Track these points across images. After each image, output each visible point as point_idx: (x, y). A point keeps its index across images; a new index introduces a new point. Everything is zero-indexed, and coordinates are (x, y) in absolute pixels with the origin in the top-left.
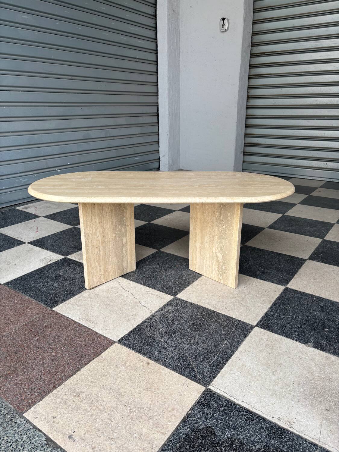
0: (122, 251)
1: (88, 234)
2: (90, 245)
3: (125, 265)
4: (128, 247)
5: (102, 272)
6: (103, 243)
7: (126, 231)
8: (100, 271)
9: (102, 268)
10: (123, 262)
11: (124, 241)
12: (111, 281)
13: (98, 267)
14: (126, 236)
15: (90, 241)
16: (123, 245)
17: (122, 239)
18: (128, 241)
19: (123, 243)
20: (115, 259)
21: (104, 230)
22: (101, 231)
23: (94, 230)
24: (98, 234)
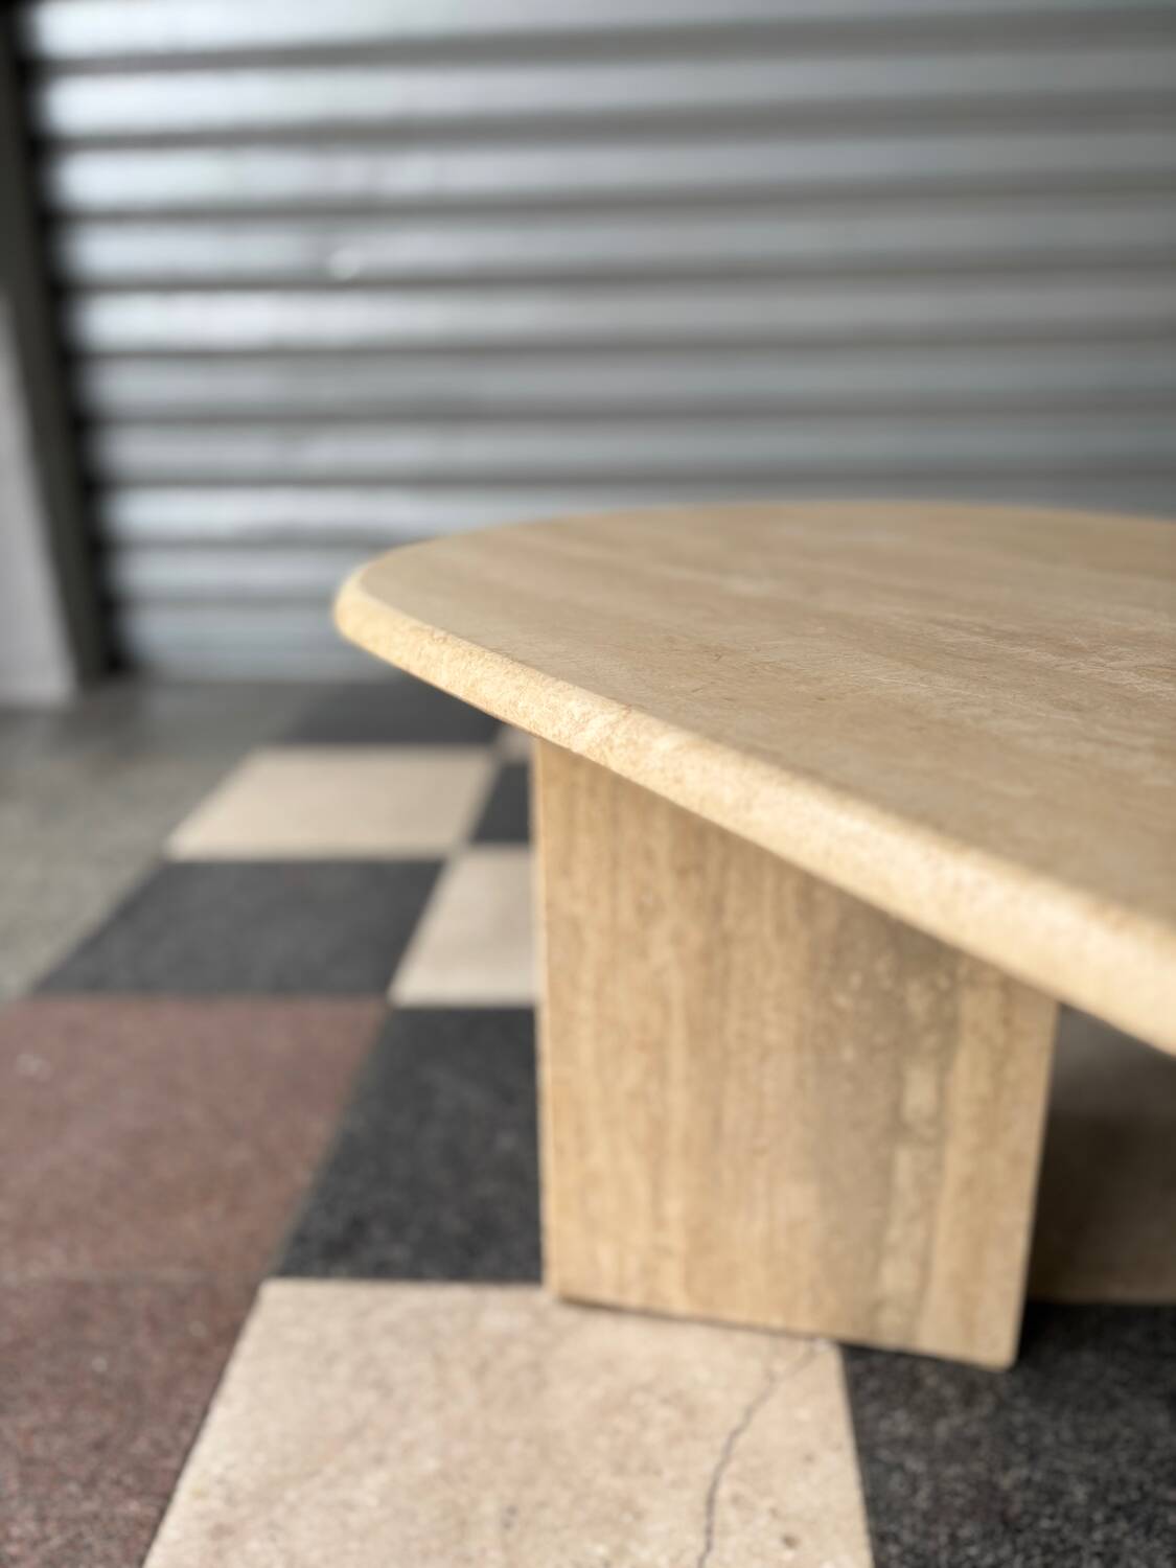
0: (886, 1170)
1: (575, 926)
2: (585, 1006)
3: (895, 1277)
4: (957, 1161)
5: (676, 1239)
6: (702, 1033)
7: (948, 1027)
8: (659, 1223)
9: (674, 1207)
10: (876, 1246)
11: (919, 1095)
12: (741, 1338)
13: (641, 1189)
14: (944, 1069)
15: (587, 979)
16: (898, 1128)
17: (898, 1079)
18: (962, 1110)
19: (896, 1108)
20: (797, 1199)
21: (726, 940)
22: (695, 937)
23: (627, 915)
24: (662, 953)
